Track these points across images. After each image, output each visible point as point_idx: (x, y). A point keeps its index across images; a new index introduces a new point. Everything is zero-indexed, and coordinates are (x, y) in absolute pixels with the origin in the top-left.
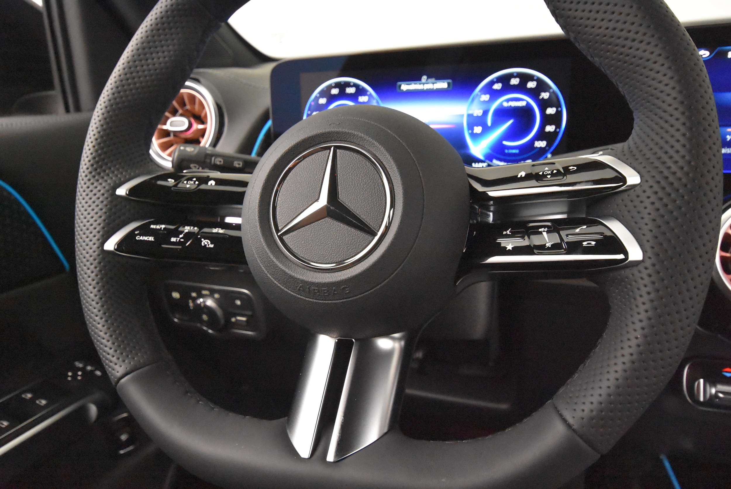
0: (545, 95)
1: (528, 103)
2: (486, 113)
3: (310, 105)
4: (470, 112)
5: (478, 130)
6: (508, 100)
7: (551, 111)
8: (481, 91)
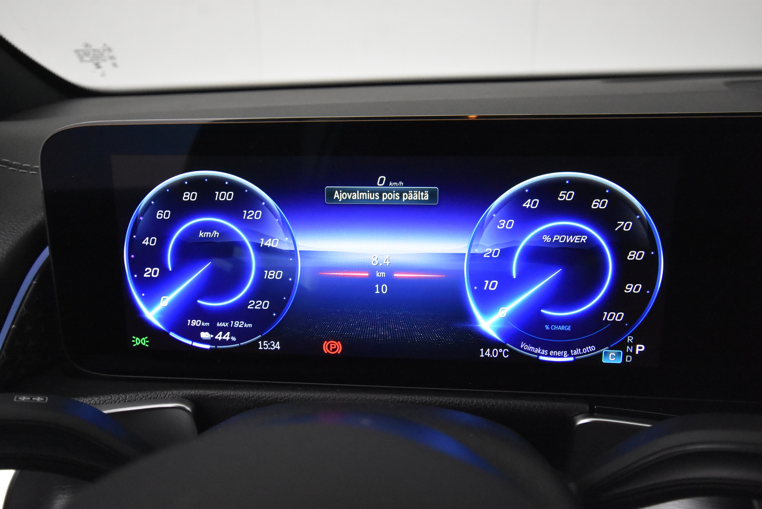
0: (625, 226)
1: (591, 238)
2: (507, 253)
3: (137, 222)
4: (476, 251)
5: (491, 285)
6: (552, 232)
7: (633, 255)
8: (496, 211)
